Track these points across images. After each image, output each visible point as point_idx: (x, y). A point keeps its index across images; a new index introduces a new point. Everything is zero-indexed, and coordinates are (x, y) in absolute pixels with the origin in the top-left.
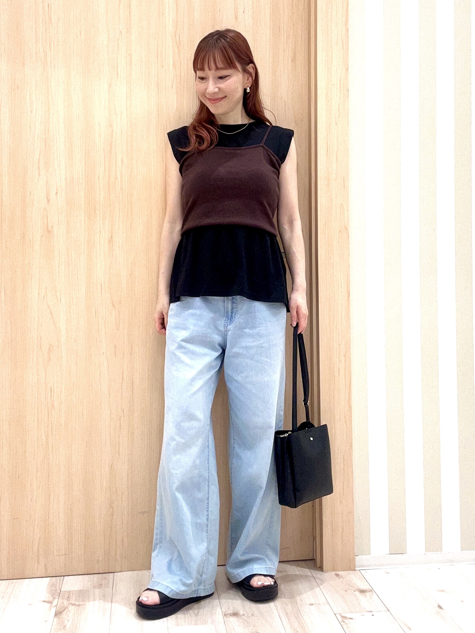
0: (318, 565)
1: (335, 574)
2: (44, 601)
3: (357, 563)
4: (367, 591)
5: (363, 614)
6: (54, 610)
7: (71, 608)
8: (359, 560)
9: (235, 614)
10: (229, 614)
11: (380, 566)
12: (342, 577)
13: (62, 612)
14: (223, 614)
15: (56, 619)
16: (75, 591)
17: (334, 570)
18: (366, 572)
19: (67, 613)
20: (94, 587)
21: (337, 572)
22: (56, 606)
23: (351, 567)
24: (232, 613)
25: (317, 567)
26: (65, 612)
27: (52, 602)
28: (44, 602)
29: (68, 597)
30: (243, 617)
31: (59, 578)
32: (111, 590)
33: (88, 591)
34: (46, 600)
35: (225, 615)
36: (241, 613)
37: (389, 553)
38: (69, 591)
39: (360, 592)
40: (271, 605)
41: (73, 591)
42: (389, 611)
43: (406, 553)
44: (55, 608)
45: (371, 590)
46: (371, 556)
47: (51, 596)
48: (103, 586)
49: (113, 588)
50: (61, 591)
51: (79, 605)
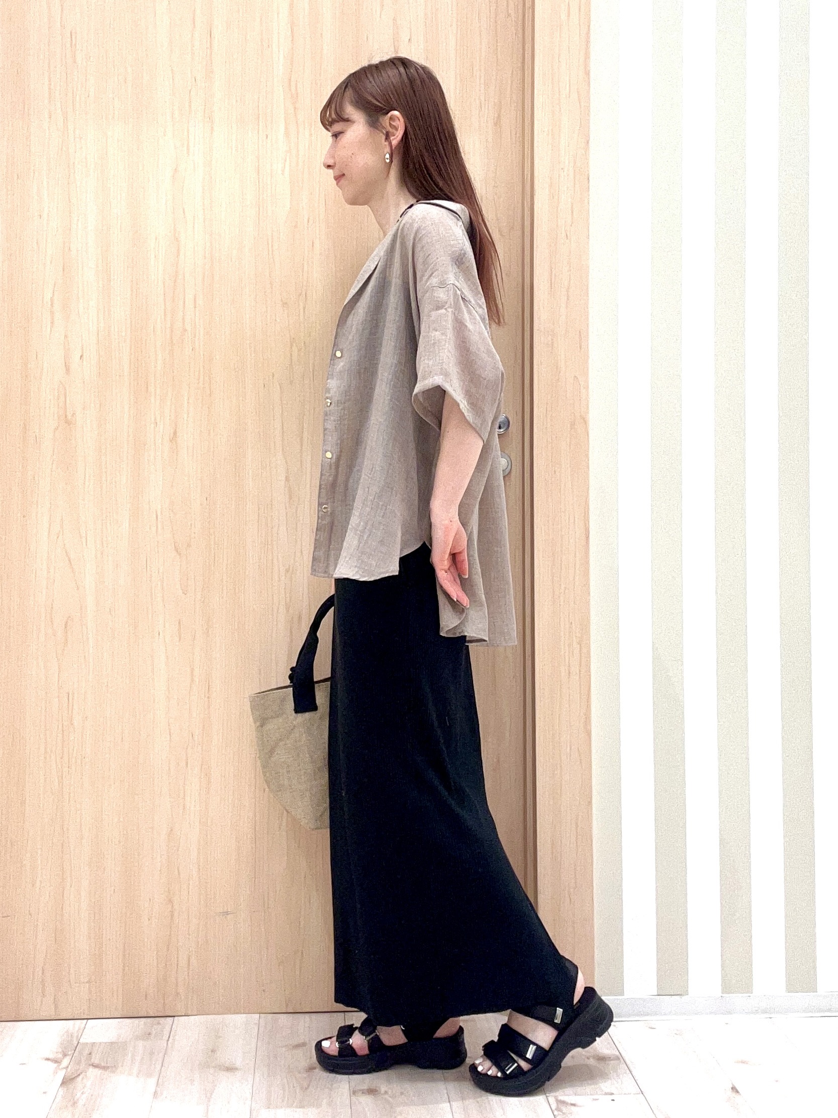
2: (48, 1059)
4: (610, 1058)
5: (596, 1097)
6: (61, 1075)
7: (92, 1072)
9: (372, 1091)
10: (363, 1090)
11: (638, 1015)
13: (74, 1079)
14: (351, 1092)
15: (62, 1090)
19: (83, 1079)
20: (137, 1038)
22: (67, 1067)
24: (368, 1090)
26: (79, 1079)
27: (61, 1061)
28: (46, 1061)
29: (90, 1054)
30: (385, 1097)
31: (78, 1022)
32: (166, 1043)
33: (125, 1044)
34: (51, 1056)
35: (354, 1092)
36: (383, 1089)
37: (656, 994)
38: (94, 1044)
39: (599, 1060)
41: (100, 1043)
43: (688, 995)
44: (65, 1070)
45: (619, 1058)
46: (626, 996)
47: (60, 1050)
48: (152, 1036)
49: (168, 1040)
50: (78, 1043)
51: (105, 1068)
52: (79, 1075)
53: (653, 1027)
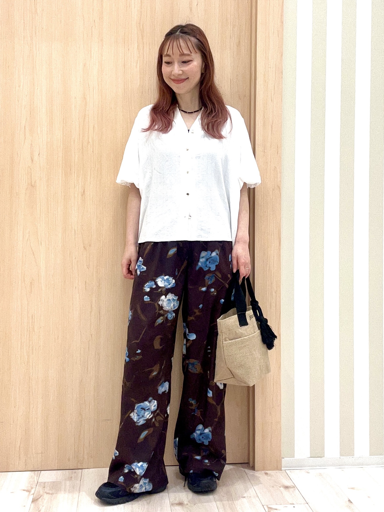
0: (251, 466)
1: (265, 473)
2: (24, 490)
3: (283, 465)
4: (290, 487)
5: (286, 505)
6: (31, 498)
7: (46, 497)
8: (285, 461)
9: (181, 504)
10: (176, 503)
11: (302, 467)
12: (270, 475)
13: (38, 499)
14: (171, 505)
15: (32, 504)
16: (49, 484)
17: (263, 470)
18: (291, 472)
19: (42, 500)
20: (66, 479)
21: (266, 471)
22: (33, 494)
23: (278, 468)
24: (178, 503)
25: (250, 466)
26: (40, 500)
27: (30, 491)
29: (44, 487)
30: (187, 506)
31: (37, 472)
32: (79, 483)
33: (61, 482)
34: (25, 489)
35: (172, 504)
36: (186, 502)
37: (310, 457)
38: (45, 482)
39: (285, 488)
40: (210, 497)
42: (307, 503)
43: (324, 457)
44: (33, 496)
45: (294, 487)
46: (295, 458)
47: (29, 486)
48: (73, 479)
49: (81, 481)
50: (38, 482)
51: (52, 494)
52: (39, 498)
53: (308, 472)
